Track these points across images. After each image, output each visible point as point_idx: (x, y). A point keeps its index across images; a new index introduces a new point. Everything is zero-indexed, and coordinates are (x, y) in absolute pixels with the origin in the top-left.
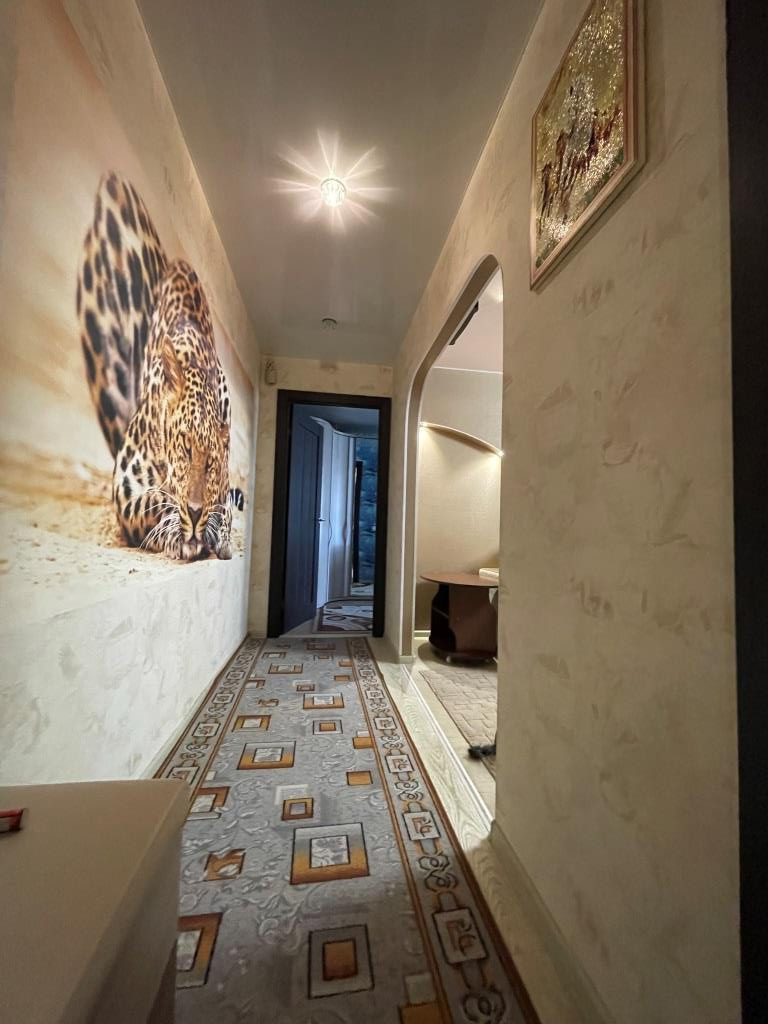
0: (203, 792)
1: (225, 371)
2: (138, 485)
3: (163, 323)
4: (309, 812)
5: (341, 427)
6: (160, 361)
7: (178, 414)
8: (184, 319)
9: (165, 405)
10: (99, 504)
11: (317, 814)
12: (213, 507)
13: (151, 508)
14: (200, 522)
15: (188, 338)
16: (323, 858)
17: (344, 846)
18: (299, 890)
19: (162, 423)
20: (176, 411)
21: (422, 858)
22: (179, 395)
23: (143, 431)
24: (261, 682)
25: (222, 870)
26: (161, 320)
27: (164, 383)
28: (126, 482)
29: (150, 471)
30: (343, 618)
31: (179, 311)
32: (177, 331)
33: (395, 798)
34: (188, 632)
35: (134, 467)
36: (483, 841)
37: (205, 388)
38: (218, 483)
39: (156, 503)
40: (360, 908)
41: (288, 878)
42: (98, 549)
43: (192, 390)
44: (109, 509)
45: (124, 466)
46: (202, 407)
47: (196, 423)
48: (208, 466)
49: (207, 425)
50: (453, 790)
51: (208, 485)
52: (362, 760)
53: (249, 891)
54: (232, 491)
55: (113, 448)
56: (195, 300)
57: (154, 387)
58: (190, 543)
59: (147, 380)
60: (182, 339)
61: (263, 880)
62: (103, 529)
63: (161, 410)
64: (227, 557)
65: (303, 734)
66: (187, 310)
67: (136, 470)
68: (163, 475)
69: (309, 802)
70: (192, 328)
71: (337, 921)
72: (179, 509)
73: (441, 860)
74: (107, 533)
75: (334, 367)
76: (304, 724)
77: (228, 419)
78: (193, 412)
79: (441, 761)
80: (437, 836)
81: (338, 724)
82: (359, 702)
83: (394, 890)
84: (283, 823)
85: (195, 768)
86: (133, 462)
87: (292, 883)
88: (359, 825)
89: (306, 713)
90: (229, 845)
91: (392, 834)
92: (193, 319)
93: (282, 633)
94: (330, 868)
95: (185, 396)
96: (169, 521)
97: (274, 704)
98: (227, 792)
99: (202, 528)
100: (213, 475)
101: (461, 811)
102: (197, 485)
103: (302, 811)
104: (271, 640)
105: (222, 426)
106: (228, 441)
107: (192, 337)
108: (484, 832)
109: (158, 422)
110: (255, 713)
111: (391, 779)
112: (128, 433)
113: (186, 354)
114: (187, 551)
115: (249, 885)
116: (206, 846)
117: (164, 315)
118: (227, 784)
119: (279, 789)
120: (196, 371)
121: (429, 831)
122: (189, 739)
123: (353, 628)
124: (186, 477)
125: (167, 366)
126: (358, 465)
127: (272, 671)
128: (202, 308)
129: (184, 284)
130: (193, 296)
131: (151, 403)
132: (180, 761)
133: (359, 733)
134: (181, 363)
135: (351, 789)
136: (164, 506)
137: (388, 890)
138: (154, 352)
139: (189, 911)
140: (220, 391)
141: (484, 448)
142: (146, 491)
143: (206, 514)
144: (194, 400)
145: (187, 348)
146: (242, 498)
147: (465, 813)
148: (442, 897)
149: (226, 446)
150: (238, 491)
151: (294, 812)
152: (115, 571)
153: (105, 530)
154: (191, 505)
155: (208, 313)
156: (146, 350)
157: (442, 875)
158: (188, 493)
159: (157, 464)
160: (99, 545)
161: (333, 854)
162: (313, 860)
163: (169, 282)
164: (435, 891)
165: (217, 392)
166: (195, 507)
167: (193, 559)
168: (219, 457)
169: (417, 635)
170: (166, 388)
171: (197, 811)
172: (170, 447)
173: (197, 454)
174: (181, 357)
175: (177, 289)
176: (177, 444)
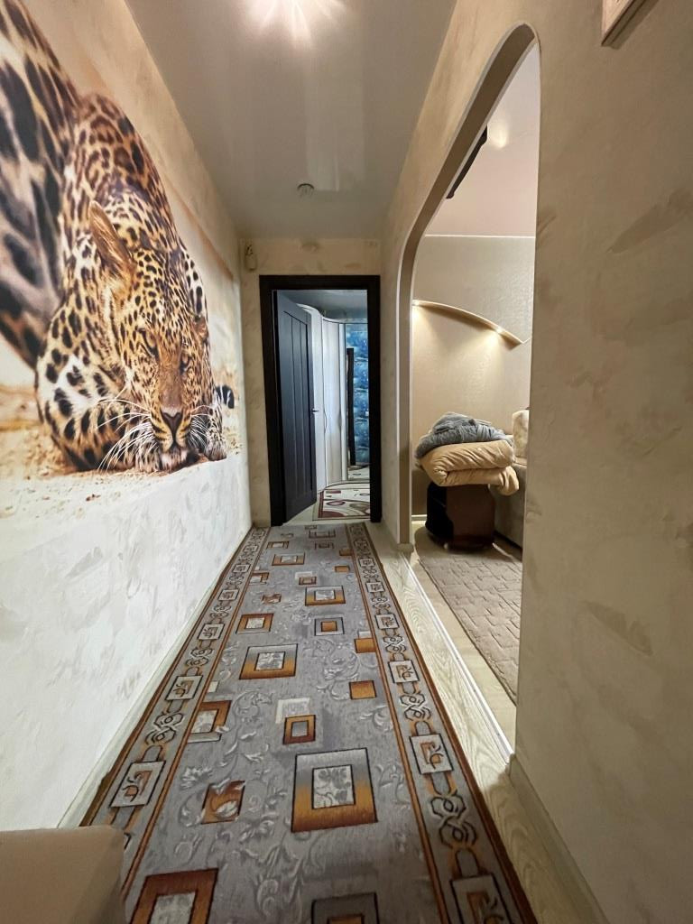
0: (204, 706)
1: (192, 252)
2: (82, 397)
3: (85, 184)
4: (312, 734)
5: (329, 312)
6: (89, 237)
7: (131, 307)
8: (119, 182)
9: (107, 295)
10: (16, 429)
11: (319, 738)
12: (197, 409)
13: (107, 422)
14: (181, 427)
15: (131, 210)
16: (326, 795)
17: (348, 780)
18: (300, 840)
19: (107, 319)
20: (126, 302)
21: (435, 798)
22: (128, 283)
23: (77, 329)
24: (265, 575)
25: (221, 810)
26: (79, 179)
27: (102, 267)
28: (60, 395)
29: (97, 378)
30: (342, 503)
31: (110, 171)
32: (111, 198)
33: (400, 716)
34: (182, 541)
35: (69, 375)
36: (501, 777)
37: (167, 275)
38: (199, 383)
39: (114, 414)
40: (366, 868)
41: (289, 822)
42: (29, 484)
43: (148, 277)
44: (35, 432)
45: (52, 375)
46: (166, 298)
47: (160, 317)
48: (182, 366)
49: (175, 319)
50: (462, 706)
51: (187, 386)
52: (364, 667)
53: (247, 840)
54: (218, 390)
55: (27, 353)
56: (134, 158)
57: (84, 271)
58: (170, 451)
59: (72, 262)
60: (122, 209)
61: (262, 824)
62: (30, 458)
63: (103, 302)
64: (220, 457)
65: (305, 635)
66: (124, 172)
67: (74, 379)
68: (118, 381)
69: (311, 719)
70: (134, 196)
71: (342, 886)
72: (150, 416)
73: (456, 802)
74: (39, 462)
75: (317, 246)
76: (305, 623)
77: (204, 311)
78: (153, 304)
79: (446, 668)
80: (450, 768)
81: (339, 622)
82: (359, 596)
83: (405, 845)
84: (284, 747)
85: (199, 677)
86: (68, 368)
87: (293, 830)
88: (364, 750)
89: (308, 610)
90: (229, 775)
91: (401, 765)
92: (135, 185)
93: (285, 521)
94: (334, 810)
95: (138, 285)
96: (137, 432)
97: (276, 600)
98: (229, 707)
99: (183, 434)
100: (192, 375)
101: (472, 733)
102: (170, 387)
103: (304, 733)
104: (274, 528)
105: (197, 319)
106: (207, 334)
107: (136, 208)
108: (502, 765)
109: (101, 317)
110: (259, 611)
111: (396, 691)
112: (50, 334)
113: (131, 230)
114: (167, 460)
115: (247, 831)
116: (205, 776)
117: (84, 171)
118: (228, 698)
119: (281, 703)
120: (150, 253)
121: (440, 762)
122: (194, 643)
123: (352, 514)
124: (154, 380)
125: (103, 245)
126: (349, 353)
127: (276, 562)
128: (146, 170)
129: (112, 133)
130: (130, 152)
131: (83, 294)
132: (185, 668)
133: (361, 633)
134: (125, 241)
135: (353, 704)
136: (126, 417)
137: (398, 844)
138: (75, 225)
139: (183, 865)
140: (189, 279)
141: (481, 325)
142: (96, 403)
143: (188, 417)
144: (153, 290)
145: (132, 222)
146: (232, 395)
147: (478, 737)
148: (459, 856)
149: (205, 342)
150: (226, 389)
151: (296, 734)
152: (62, 503)
153: (36, 458)
154: (166, 410)
155: (157, 178)
156: (61, 220)
157: (458, 824)
158: (160, 398)
159: (108, 368)
160: (29, 478)
161: (337, 790)
162: (316, 797)
163: (85, 126)
164: (451, 847)
165: (184, 280)
166: (172, 412)
167: (178, 467)
168: (197, 354)
169: (415, 519)
170: (106, 273)
171: (198, 731)
172: (125, 347)
173: (166, 353)
174: (122, 233)
175: (101, 138)
176: (135, 344)
